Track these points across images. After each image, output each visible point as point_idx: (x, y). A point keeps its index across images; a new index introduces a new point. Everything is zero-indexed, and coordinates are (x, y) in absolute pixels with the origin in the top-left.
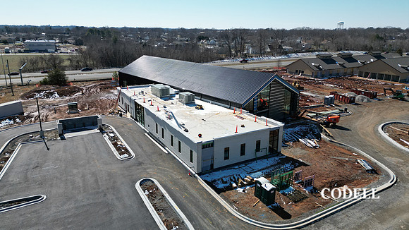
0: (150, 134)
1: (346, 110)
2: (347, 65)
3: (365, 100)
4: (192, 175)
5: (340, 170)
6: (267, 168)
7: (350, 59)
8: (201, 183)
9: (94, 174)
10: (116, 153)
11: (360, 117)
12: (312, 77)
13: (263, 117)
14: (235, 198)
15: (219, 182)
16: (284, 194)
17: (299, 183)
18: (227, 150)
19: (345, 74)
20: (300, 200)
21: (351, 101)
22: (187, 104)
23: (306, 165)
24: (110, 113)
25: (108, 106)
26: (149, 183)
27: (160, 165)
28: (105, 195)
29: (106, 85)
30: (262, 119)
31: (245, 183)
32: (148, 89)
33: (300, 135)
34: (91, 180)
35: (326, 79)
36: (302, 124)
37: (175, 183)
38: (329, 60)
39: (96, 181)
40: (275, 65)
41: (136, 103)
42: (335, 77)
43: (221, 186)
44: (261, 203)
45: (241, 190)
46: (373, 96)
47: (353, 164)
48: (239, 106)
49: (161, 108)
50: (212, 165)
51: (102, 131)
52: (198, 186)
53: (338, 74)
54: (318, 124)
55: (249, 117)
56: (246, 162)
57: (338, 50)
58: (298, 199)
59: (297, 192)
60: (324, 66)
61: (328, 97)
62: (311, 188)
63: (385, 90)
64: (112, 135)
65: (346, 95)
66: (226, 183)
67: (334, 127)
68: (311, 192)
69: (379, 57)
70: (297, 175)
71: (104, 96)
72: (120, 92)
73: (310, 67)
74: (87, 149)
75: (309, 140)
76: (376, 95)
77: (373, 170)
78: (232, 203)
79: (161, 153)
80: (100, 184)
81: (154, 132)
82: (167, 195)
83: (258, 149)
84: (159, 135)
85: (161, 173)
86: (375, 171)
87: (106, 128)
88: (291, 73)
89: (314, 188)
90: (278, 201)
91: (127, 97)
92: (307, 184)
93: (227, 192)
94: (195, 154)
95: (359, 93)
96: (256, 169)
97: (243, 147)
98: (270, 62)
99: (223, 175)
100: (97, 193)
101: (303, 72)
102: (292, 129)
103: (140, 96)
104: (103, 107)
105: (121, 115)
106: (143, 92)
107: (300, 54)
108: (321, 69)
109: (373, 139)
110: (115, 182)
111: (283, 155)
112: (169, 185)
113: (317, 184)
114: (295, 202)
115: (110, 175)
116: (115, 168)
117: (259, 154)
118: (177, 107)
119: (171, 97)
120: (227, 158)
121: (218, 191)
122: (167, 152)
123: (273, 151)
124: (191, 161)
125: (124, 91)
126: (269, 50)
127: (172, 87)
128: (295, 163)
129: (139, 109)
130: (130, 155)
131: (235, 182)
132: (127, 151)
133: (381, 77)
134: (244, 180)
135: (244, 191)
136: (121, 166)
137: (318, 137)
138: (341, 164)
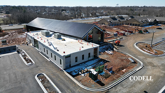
0: (41, 53)
1: (122, 38)
2: (121, 20)
3: (129, 34)
4: (61, 70)
5: (122, 63)
6: (93, 64)
7: (122, 18)
8: (65, 73)
9: (15, 73)
10: (25, 62)
11: (127, 40)
12: (108, 25)
13: (91, 43)
14: (81, 79)
15: (73, 72)
16: (101, 75)
17: (107, 70)
18: (76, 58)
19: (120, 24)
20: (108, 77)
21: (124, 35)
22: (58, 38)
23: (109, 62)
24: (22, 44)
25: (21, 41)
26: (41, 75)
27: (46, 67)
28: (20, 83)
29: (20, 31)
30: (90, 44)
31: (85, 72)
32: (40, 33)
33: (105, 49)
34: (13, 76)
35: (113, 26)
36: (106, 45)
37: (54, 74)
38: (114, 19)
39: (16, 77)
40: (93, 21)
41: (34, 39)
42: (117, 25)
43: (74, 74)
44: (92, 80)
45: (83, 75)
46: (131, 32)
47: (127, 60)
48: (81, 39)
49: (46, 41)
50: (70, 65)
51: (19, 52)
52: (64, 75)
53: (118, 24)
54: (112, 44)
55: (85, 43)
56: (85, 62)
57: (117, 15)
58: (107, 77)
59: (106, 74)
60: (113, 21)
61: (115, 33)
62: (112, 71)
63: (135, 30)
64: (23, 54)
65: (122, 32)
66: (76, 72)
67: (118, 45)
68: (112, 73)
69: (132, 17)
70: (106, 66)
71: (20, 36)
72: (27, 34)
73: (107, 22)
74: (11, 62)
75: (109, 51)
76: (133, 32)
77: (134, 62)
78: (79, 81)
79: (47, 61)
80: (18, 78)
81: (43, 52)
82: (50, 80)
83: (89, 57)
84: (45, 53)
85: (47, 70)
86: (135, 62)
87: (20, 51)
88: (100, 24)
89: (113, 71)
90: (99, 79)
91: (30, 36)
92: (110, 70)
93: (77, 77)
94: (62, 61)
95: (126, 31)
96: (89, 65)
97: (83, 56)
98: (92, 20)
99: (75, 69)
100: (16, 82)
101: (105, 24)
102: (102, 47)
103: (36, 36)
104: (19, 41)
105: (28, 45)
106: (37, 34)
107: (103, 17)
108: (111, 22)
109: (133, 49)
110: (25, 76)
111: (99, 58)
112: (51, 75)
113: (114, 69)
114: (106, 78)
115: (23, 73)
116: (25, 70)
117: (90, 59)
118: (53, 40)
119: (51, 36)
120: (76, 61)
121: (73, 76)
122: (49, 61)
123: (95, 57)
124: (61, 64)
125: (28, 34)
126: (91, 15)
127: (51, 31)
128: (105, 61)
129: (36, 41)
130: (32, 63)
131: (80, 72)
132: (31, 61)
133: (133, 25)
134: (84, 71)
135: (84, 75)
136: (28, 68)
137: (113, 50)
138: (122, 60)
